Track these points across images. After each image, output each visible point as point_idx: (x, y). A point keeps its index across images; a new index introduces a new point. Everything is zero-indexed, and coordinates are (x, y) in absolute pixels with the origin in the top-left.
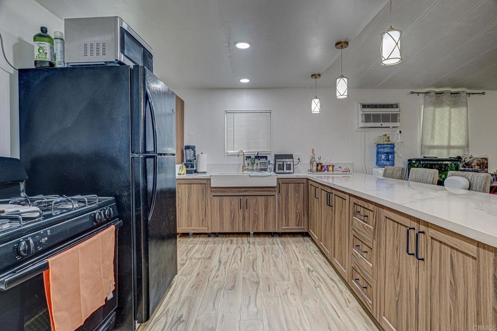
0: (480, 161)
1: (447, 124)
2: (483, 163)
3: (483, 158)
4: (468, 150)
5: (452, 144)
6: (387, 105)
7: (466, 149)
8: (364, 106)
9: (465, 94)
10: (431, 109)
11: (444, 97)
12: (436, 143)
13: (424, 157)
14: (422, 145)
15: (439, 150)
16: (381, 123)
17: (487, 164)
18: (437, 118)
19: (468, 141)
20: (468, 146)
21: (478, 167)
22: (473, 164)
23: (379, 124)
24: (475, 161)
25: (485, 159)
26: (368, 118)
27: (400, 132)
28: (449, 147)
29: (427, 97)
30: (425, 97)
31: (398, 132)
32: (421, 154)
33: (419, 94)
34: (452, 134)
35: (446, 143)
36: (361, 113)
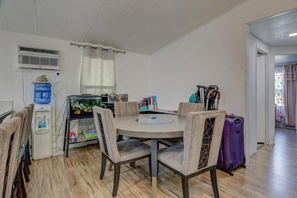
0: (123, 96)
1: (99, 70)
2: (125, 98)
3: (125, 95)
4: (116, 89)
5: (105, 84)
6: (46, 50)
7: (114, 88)
8: (22, 49)
9: (112, 51)
10: (87, 58)
11: (97, 51)
12: (92, 84)
13: (82, 94)
14: (81, 85)
15: (94, 89)
16: (40, 65)
17: (127, 98)
18: (93, 65)
19: (116, 83)
20: (115, 86)
21: (122, 100)
22: (119, 99)
23: (37, 66)
24: (120, 97)
25: (126, 95)
26: (25, 60)
27: (58, 74)
28: (102, 87)
29: (84, 49)
30: (83, 49)
31: (56, 74)
32: (80, 92)
33: (80, 46)
34: (104, 78)
35: (99, 84)
36: (18, 54)
